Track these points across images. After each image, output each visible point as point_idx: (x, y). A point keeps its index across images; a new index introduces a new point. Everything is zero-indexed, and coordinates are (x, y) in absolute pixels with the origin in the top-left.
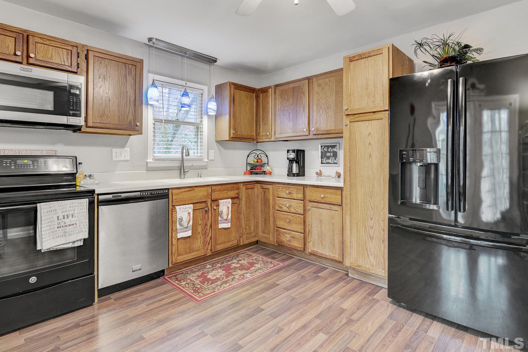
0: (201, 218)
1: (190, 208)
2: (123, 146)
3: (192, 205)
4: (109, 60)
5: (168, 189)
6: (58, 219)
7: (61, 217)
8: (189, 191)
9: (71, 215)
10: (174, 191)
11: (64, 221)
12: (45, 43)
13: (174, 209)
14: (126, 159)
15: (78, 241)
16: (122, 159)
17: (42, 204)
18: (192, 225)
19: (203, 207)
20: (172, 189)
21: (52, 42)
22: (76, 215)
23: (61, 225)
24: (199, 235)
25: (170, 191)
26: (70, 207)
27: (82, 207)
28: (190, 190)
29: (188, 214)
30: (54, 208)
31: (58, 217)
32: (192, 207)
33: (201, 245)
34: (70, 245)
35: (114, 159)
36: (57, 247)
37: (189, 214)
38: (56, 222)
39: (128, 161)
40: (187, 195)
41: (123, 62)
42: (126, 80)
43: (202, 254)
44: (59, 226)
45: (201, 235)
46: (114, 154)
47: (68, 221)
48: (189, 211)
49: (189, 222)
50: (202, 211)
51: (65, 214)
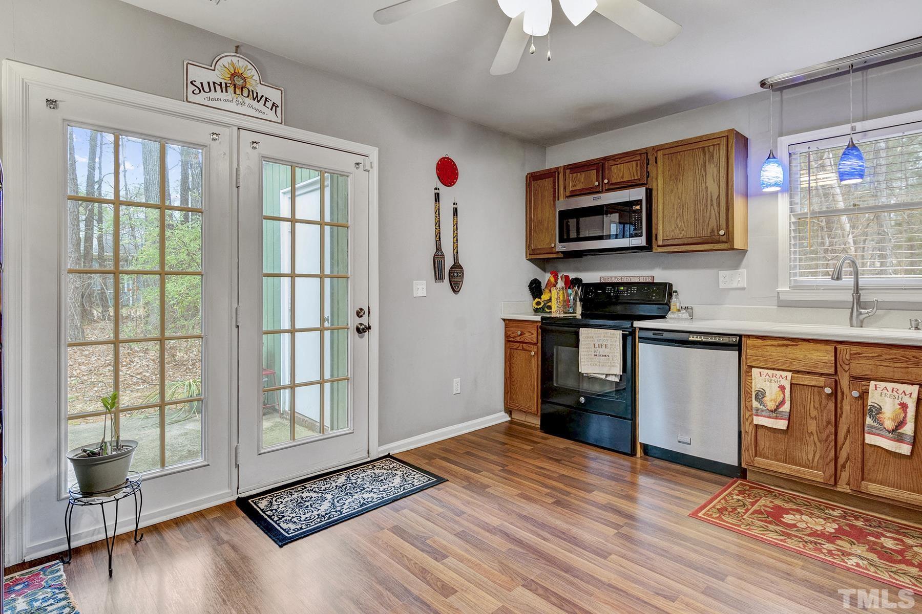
0: (817, 405)
1: (785, 378)
2: (736, 266)
3: (789, 374)
4: (681, 153)
5: (741, 336)
6: (595, 347)
7: (597, 346)
8: (783, 345)
9: (604, 346)
10: (750, 342)
11: (600, 349)
12: (617, 163)
13: (748, 372)
14: (739, 286)
15: (612, 375)
16: (735, 285)
17: (583, 329)
18: (788, 410)
19: (822, 384)
20: (749, 336)
21: (623, 159)
22: (609, 346)
23: (597, 354)
24: (810, 437)
25: (744, 339)
26: (604, 337)
27: (615, 338)
28: (787, 346)
29: (779, 387)
30: (590, 335)
31: (594, 344)
32: (789, 378)
33: (816, 460)
34: (603, 377)
35: (722, 286)
36: (594, 375)
37: (782, 388)
38: (593, 349)
39: (744, 289)
40: (775, 352)
41: (699, 148)
42: (705, 171)
43: (818, 480)
44: (595, 354)
45: (816, 439)
46: (721, 279)
47: (602, 351)
48: (782, 383)
49: (782, 403)
50: (819, 392)
51: (600, 343)
